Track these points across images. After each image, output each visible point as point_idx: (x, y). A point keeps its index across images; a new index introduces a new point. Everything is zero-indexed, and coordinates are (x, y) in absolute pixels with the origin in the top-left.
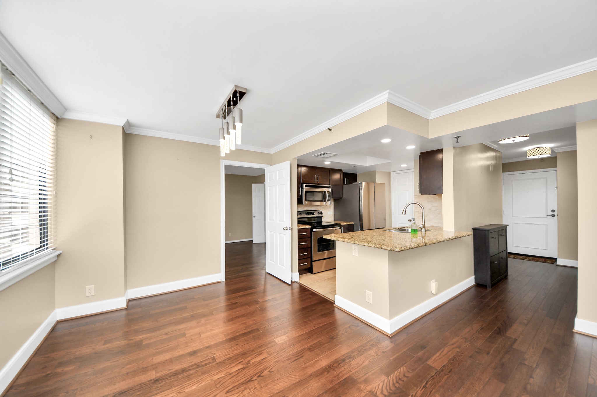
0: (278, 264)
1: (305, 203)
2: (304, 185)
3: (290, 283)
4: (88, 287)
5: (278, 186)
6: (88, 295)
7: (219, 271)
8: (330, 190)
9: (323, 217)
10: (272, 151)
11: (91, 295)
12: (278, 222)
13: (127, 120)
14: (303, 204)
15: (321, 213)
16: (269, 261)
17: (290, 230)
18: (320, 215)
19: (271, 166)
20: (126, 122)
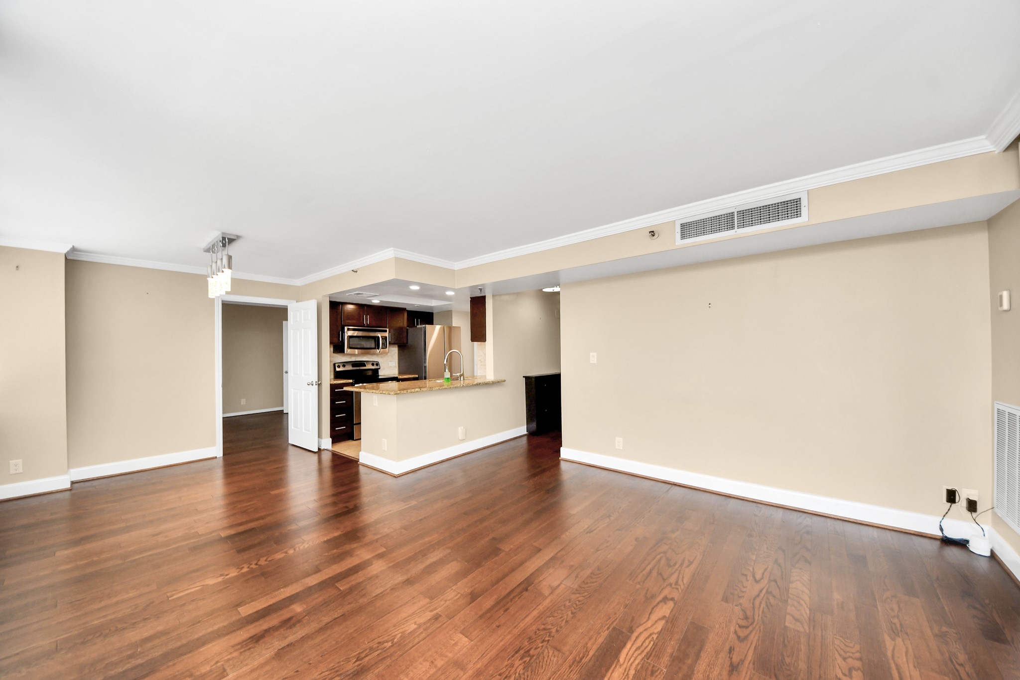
0: (304, 431)
1: (347, 351)
2: (346, 328)
3: (316, 450)
4: (12, 462)
5: (303, 330)
6: (12, 471)
7: (213, 444)
8: (387, 334)
9: (379, 369)
10: (299, 282)
11: (17, 472)
12: (303, 376)
13: (73, 246)
14: (344, 352)
15: (377, 365)
16: (293, 428)
17: (316, 385)
18: (375, 367)
19: (297, 302)
20: (71, 249)
